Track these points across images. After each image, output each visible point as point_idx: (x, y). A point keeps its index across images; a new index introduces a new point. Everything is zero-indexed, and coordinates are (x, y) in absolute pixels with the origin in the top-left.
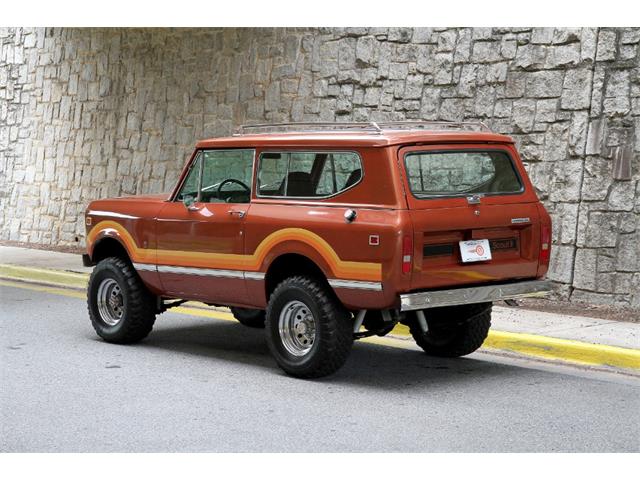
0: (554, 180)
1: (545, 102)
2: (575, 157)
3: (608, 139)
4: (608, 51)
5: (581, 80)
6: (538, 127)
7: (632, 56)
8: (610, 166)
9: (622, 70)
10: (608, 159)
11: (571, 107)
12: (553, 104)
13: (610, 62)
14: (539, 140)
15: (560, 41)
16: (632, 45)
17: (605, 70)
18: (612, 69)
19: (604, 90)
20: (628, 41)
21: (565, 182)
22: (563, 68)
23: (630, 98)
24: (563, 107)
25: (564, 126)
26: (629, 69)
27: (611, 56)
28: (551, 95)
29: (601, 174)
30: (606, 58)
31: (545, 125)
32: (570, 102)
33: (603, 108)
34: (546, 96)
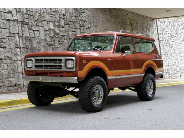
0: (13, 54)
1: (4, 29)
2: (17, 47)
3: (26, 43)
4: (21, 19)
5: (15, 25)
6: (4, 37)
7: (27, 21)
8: (28, 51)
9: (25, 25)
10: (27, 48)
11: (14, 32)
12: (8, 31)
13: (22, 22)
14: (5, 41)
15: (6, 12)
16: (26, 18)
17: (21, 24)
18: (22, 24)
19: (22, 29)
20: (26, 17)
21: (16, 55)
22: (8, 20)
23: (29, 33)
24: (11, 32)
25: (12, 38)
26: (27, 25)
27: (22, 20)
28: (6, 28)
29: (26, 53)
30: (21, 20)
31: (6, 37)
32: (13, 31)
33: (23, 34)
34: (4, 28)
